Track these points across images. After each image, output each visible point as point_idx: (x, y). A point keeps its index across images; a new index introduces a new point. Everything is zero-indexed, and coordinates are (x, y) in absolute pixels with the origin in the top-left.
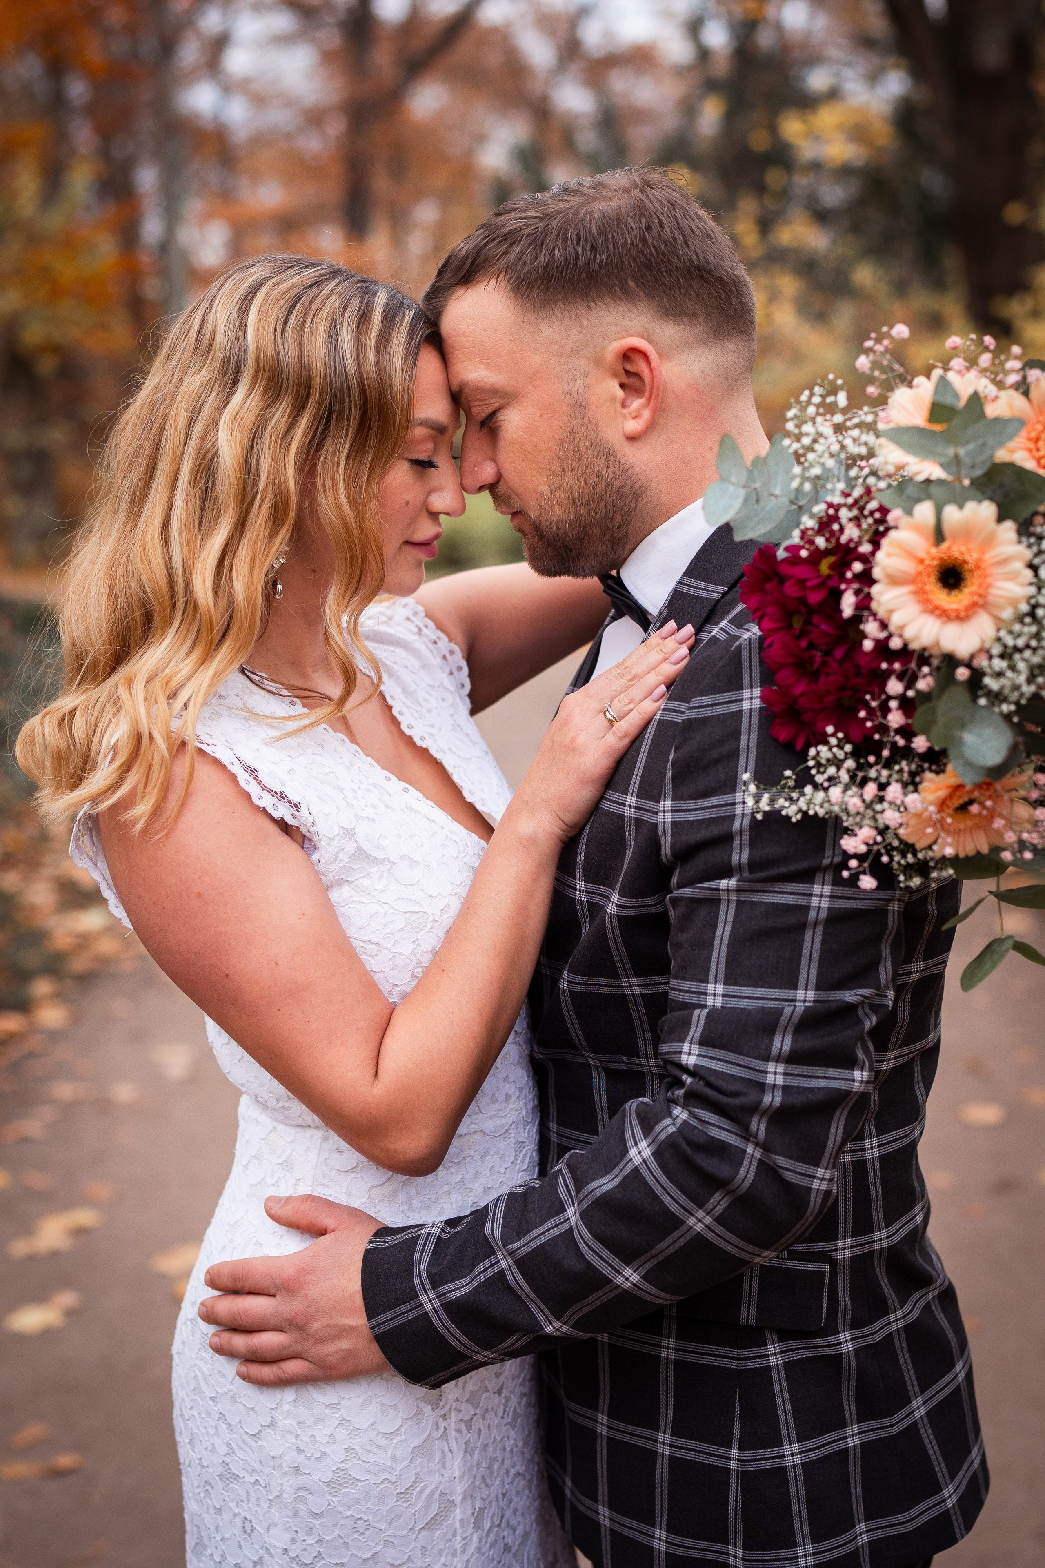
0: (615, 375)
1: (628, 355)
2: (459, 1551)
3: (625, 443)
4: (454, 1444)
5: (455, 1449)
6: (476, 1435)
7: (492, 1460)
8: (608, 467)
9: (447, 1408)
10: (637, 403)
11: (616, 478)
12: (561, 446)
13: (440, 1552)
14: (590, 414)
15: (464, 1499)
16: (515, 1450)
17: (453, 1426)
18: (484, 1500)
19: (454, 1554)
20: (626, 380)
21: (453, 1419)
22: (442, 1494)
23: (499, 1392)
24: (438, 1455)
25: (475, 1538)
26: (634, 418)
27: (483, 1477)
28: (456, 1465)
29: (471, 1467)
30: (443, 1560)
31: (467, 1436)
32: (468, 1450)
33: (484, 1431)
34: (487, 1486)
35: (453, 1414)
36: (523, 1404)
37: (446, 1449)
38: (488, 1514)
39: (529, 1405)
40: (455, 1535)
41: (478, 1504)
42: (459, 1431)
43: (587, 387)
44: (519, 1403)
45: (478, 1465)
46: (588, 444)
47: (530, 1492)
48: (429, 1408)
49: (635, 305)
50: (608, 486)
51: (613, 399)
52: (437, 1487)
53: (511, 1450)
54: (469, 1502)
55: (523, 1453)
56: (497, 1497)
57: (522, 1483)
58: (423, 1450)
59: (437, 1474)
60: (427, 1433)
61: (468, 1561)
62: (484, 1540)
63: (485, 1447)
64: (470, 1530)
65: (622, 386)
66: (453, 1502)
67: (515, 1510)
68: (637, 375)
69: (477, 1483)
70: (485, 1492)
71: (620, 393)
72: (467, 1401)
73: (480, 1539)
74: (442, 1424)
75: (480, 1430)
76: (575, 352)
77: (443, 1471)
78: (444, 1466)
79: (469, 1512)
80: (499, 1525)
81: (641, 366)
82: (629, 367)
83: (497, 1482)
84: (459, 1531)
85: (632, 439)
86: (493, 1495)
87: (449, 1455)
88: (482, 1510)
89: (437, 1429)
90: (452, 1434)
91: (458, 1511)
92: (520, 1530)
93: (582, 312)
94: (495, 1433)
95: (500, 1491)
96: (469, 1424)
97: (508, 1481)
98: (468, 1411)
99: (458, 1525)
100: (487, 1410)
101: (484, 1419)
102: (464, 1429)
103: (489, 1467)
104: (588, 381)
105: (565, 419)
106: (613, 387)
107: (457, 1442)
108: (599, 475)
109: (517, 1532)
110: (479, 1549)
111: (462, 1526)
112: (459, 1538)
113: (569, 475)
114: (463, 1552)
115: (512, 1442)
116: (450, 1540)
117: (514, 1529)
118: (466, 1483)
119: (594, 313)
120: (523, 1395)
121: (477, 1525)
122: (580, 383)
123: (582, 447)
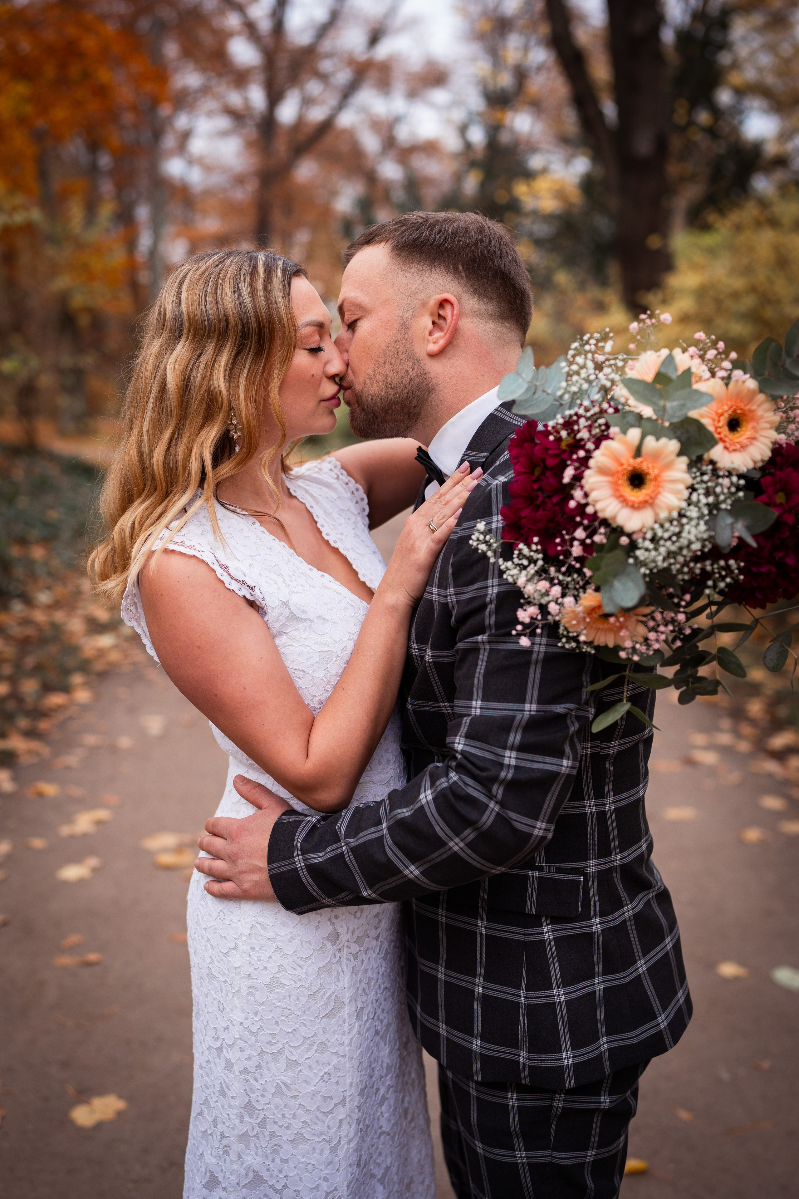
2: (346, 1033)
4: (345, 967)
5: (346, 971)
6: (360, 963)
7: (370, 980)
9: (341, 945)
10: (437, 335)
11: (417, 377)
12: (388, 347)
13: (335, 1032)
15: (350, 1001)
16: (385, 974)
17: (345, 955)
18: (363, 1003)
19: (343, 1034)
20: (437, 320)
21: (345, 952)
22: (336, 997)
23: (377, 938)
24: (335, 973)
25: (357, 1025)
26: (434, 343)
27: (364, 989)
28: (346, 980)
29: (356, 982)
30: (336, 1037)
31: (353, 963)
32: (354, 971)
33: (366, 961)
34: (366, 994)
35: (345, 949)
36: (391, 946)
37: (340, 970)
38: (366, 1011)
39: (395, 947)
40: (344, 1022)
41: (360, 1005)
42: (349, 960)
44: (389, 946)
45: (361, 981)
47: (393, 999)
48: (330, 944)
52: (334, 993)
53: (383, 974)
54: (353, 1003)
55: (390, 976)
56: (372, 1001)
57: (388, 993)
58: (325, 970)
59: (333, 985)
60: (329, 959)
61: (352, 1039)
62: (362, 1027)
63: (366, 971)
64: (354, 1020)
65: (433, 323)
66: (343, 1002)
67: (383, 1010)
68: (444, 318)
69: (359, 992)
70: (365, 998)
72: (355, 942)
73: (360, 1026)
74: (338, 955)
75: (363, 960)
77: (337, 983)
78: (338, 980)
79: (354, 1009)
80: (373, 1019)
81: (448, 313)
82: (441, 312)
83: (373, 992)
84: (347, 1021)
85: (431, 355)
86: (370, 1000)
87: (342, 974)
88: (362, 1009)
89: (335, 957)
90: (344, 961)
91: (346, 1008)
92: (385, 1022)
94: (373, 962)
95: (374, 998)
96: (356, 956)
97: (380, 992)
98: (355, 948)
99: (346, 1017)
100: (368, 949)
101: (366, 954)
102: (352, 959)
103: (368, 983)
105: (395, 332)
107: (347, 967)
109: (384, 1023)
110: (359, 1033)
111: (349, 1017)
112: (346, 1025)
114: (349, 1033)
115: (383, 969)
116: (341, 1025)
117: (382, 1021)
118: (352, 991)
120: (392, 941)
121: (358, 1017)
122: (410, 313)
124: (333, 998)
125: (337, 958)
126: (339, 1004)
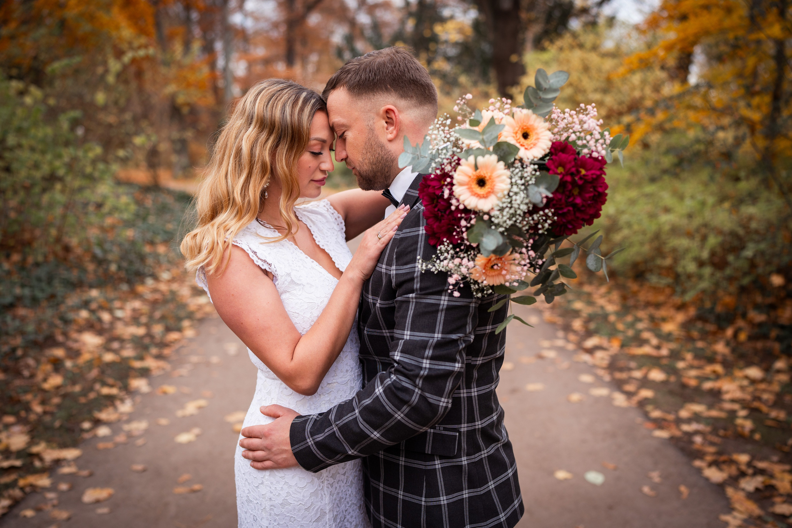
0: (384, 119)
1: (388, 111)
3: (388, 143)
5: (326, 493)
6: (334, 489)
7: (341, 498)
8: (382, 151)
9: (323, 479)
10: (391, 128)
11: (385, 155)
12: (366, 144)
14: (375, 132)
15: (330, 511)
17: (326, 485)
18: (337, 512)
20: (388, 120)
21: (326, 483)
22: (321, 509)
24: (320, 496)
25: (334, 525)
26: (391, 134)
27: (337, 504)
28: (327, 499)
29: (333, 500)
31: (331, 489)
32: (331, 494)
33: (338, 488)
34: (339, 507)
36: (355, 478)
37: (323, 494)
38: (339, 517)
39: (357, 479)
40: (326, 524)
41: (335, 513)
42: (328, 487)
43: (374, 123)
45: (335, 499)
46: (375, 143)
49: (390, 94)
50: (382, 158)
51: (383, 127)
52: (320, 507)
53: (349, 494)
54: (331, 513)
55: (356, 496)
56: (343, 511)
58: (315, 494)
59: (319, 503)
60: (316, 488)
63: (338, 493)
64: (332, 522)
65: (386, 122)
66: (325, 512)
68: (391, 118)
69: (335, 506)
70: (338, 509)
71: (386, 125)
72: (331, 477)
73: (336, 526)
74: (322, 485)
75: (336, 487)
76: (370, 111)
77: (322, 501)
78: (322, 500)
79: (332, 516)
80: (343, 521)
81: (392, 115)
82: (388, 116)
83: (343, 506)
84: (328, 523)
85: (390, 141)
86: (341, 510)
87: (324, 496)
88: (337, 515)
89: (320, 487)
90: (325, 488)
91: (327, 516)
93: (372, 96)
94: (342, 488)
95: (344, 509)
96: (332, 485)
97: (347, 504)
98: (331, 480)
99: (327, 520)
100: (339, 481)
101: (338, 483)
102: (330, 487)
103: (339, 500)
104: (374, 121)
105: (367, 134)
106: (383, 123)
107: (327, 491)
108: (379, 154)
111: (329, 521)
112: (328, 525)
113: (368, 154)
115: (349, 492)
118: (330, 506)
119: (376, 97)
120: (356, 476)
121: (335, 520)
122: (371, 121)
123: (373, 144)
124: (319, 510)
125: (321, 487)
126: (323, 513)
